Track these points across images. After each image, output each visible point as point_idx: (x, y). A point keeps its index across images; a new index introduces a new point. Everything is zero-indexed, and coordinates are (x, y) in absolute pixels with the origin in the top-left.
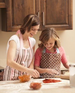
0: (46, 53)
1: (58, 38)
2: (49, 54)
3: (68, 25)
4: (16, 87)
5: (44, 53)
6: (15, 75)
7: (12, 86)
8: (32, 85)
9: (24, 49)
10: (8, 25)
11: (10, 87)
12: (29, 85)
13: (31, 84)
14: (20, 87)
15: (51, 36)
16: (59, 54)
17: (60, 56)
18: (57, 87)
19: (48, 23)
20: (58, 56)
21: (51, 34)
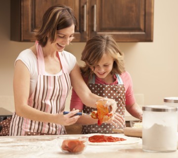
0: (96, 85)
1: (120, 54)
2: (103, 87)
3: (144, 33)
4: (35, 147)
5: (92, 84)
6: (31, 125)
7: (27, 146)
8: (67, 145)
9: (46, 74)
10: (22, 29)
11: (21, 147)
12: (61, 144)
13: (64, 142)
14: (41, 147)
15: (106, 50)
16: (123, 86)
17: (124, 90)
18: (117, 150)
19: (104, 26)
20: (121, 89)
21: (105, 47)
